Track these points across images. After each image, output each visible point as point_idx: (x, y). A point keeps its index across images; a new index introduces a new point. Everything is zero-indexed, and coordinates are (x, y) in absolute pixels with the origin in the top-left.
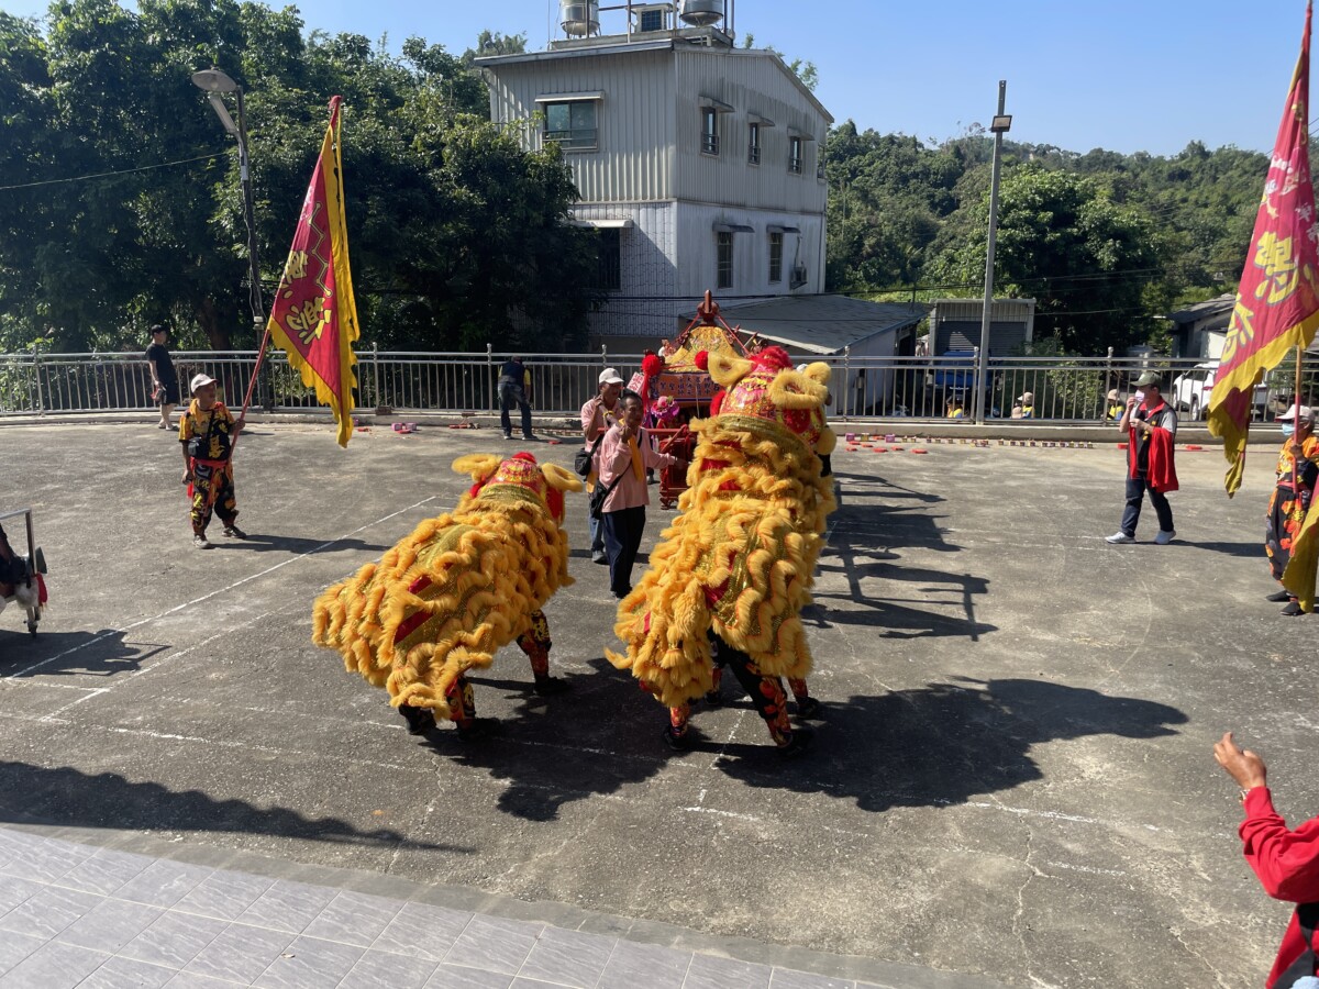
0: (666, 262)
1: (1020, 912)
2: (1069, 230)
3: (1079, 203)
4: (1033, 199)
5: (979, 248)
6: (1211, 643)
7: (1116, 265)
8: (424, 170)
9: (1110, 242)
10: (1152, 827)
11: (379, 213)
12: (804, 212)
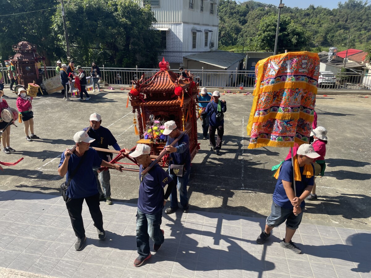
0: (180, 41)
1: (324, 208)
2: (284, 32)
3: (287, 25)
4: (275, 23)
5: (260, 37)
6: (345, 147)
7: (297, 43)
8: (112, 13)
9: (295, 36)
10: (346, 189)
11: (101, 26)
12: (213, 26)
